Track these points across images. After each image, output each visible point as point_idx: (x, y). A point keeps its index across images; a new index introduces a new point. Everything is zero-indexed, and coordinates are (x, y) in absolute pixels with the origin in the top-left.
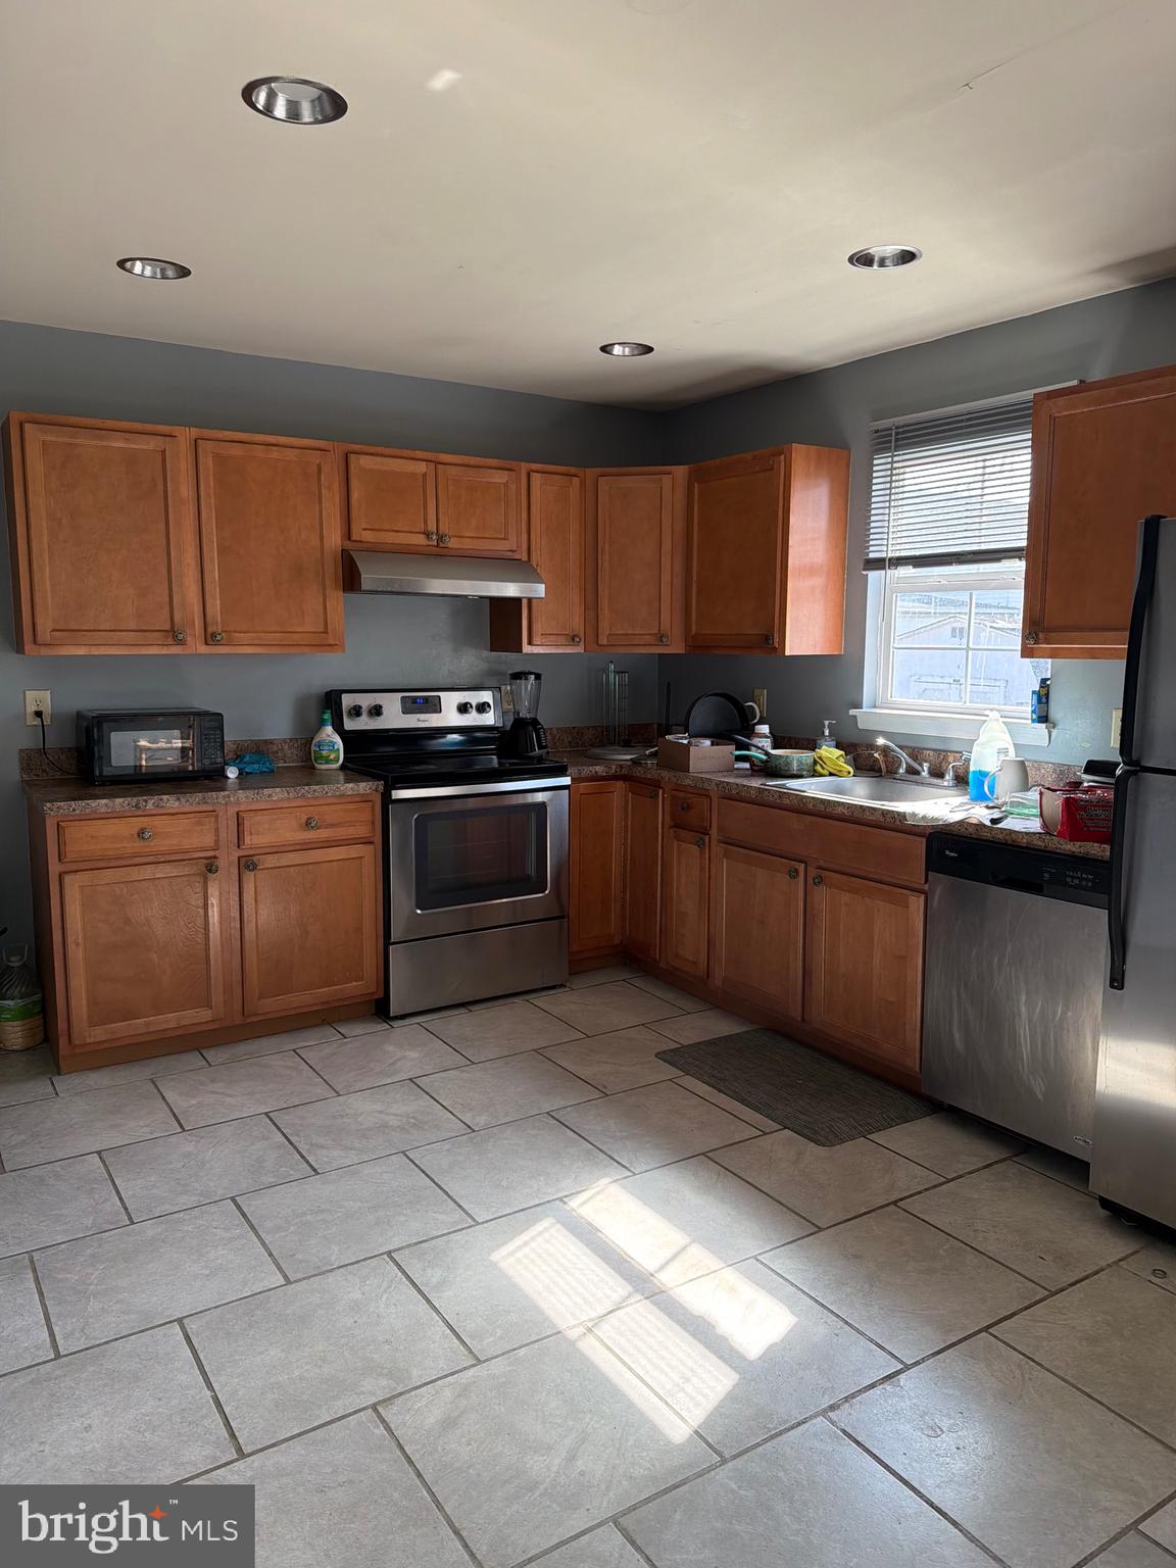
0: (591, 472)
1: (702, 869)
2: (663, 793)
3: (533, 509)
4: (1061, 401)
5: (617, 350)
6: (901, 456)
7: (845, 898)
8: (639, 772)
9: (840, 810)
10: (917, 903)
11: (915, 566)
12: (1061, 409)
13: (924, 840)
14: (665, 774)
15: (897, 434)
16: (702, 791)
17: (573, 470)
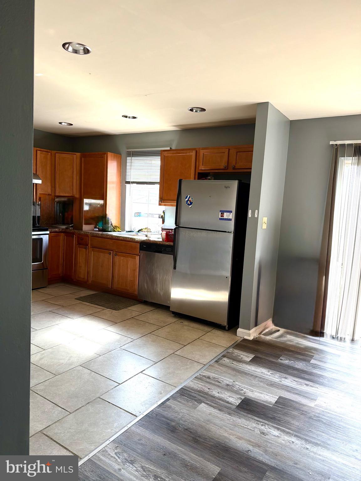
0: (54, 152)
1: (86, 254)
2: (75, 236)
3: (38, 160)
4: (166, 152)
5: (63, 124)
6: (133, 158)
7: (122, 258)
8: (68, 230)
9: (121, 238)
10: (138, 258)
11: (137, 184)
12: (166, 154)
13: (139, 244)
14: (76, 231)
15: (132, 153)
16: (86, 235)
17: (49, 151)
